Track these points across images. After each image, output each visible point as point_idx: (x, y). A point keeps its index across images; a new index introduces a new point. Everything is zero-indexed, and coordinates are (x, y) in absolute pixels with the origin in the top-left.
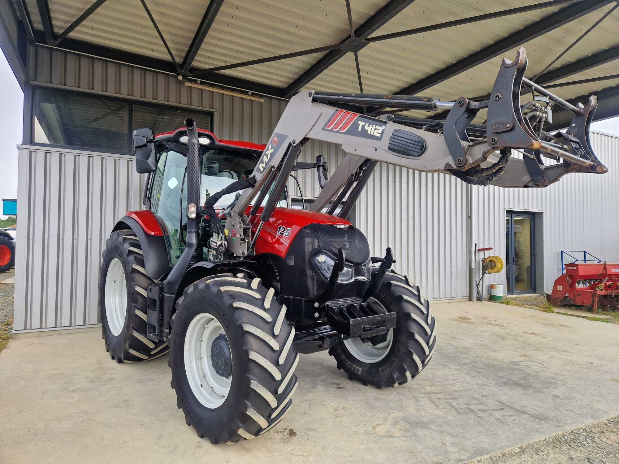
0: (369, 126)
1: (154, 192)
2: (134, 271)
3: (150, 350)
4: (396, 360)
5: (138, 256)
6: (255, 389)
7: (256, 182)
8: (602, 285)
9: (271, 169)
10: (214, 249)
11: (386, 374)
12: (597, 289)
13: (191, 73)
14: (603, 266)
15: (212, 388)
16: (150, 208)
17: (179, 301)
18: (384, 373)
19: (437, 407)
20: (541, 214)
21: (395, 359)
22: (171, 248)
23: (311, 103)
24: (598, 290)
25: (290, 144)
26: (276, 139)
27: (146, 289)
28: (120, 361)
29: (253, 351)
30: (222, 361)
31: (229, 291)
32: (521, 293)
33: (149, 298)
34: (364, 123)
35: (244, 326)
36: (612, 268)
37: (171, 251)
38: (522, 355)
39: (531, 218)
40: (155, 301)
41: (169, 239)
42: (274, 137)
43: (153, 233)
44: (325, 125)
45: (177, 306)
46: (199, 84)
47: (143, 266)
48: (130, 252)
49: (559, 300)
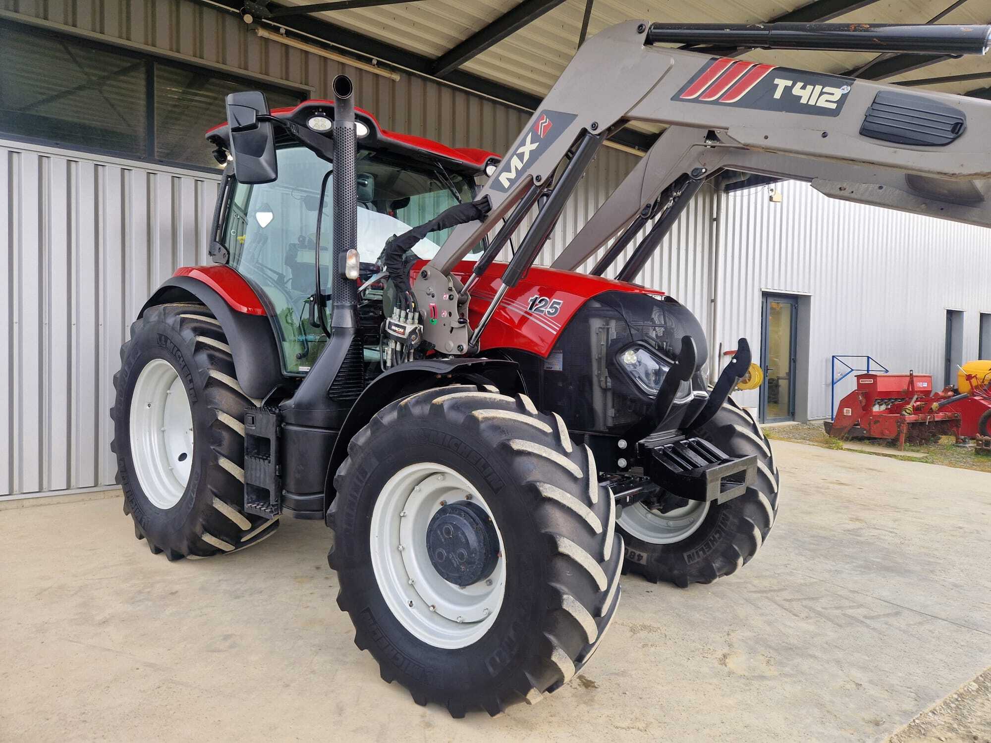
0: (803, 88)
1: (231, 232)
2: (213, 382)
3: (239, 532)
4: (719, 538)
5: (217, 354)
6: (571, 611)
7: (490, 209)
8: (909, 407)
9: (531, 182)
10: (397, 340)
11: (698, 562)
12: (904, 413)
13: (271, 11)
14: (909, 378)
15: (434, 607)
16: (228, 262)
17: (357, 439)
18: (694, 560)
19: (795, 615)
20: (808, 298)
21: (717, 536)
22: (284, 340)
23: (643, 47)
24: (906, 414)
25: (584, 132)
26: (545, 122)
27: (241, 419)
28: (176, 557)
29: (564, 536)
30: (461, 556)
31: (494, 418)
32: (775, 421)
33: (247, 434)
34: (789, 83)
35: (541, 489)
36: (920, 382)
37: (286, 345)
38: (853, 518)
39: (792, 305)
40: (268, 441)
41: (278, 322)
42: (540, 118)
43: (245, 310)
44: (681, 91)
45: (351, 449)
46: (284, 35)
47: (232, 373)
48: (200, 346)
49: (846, 430)
